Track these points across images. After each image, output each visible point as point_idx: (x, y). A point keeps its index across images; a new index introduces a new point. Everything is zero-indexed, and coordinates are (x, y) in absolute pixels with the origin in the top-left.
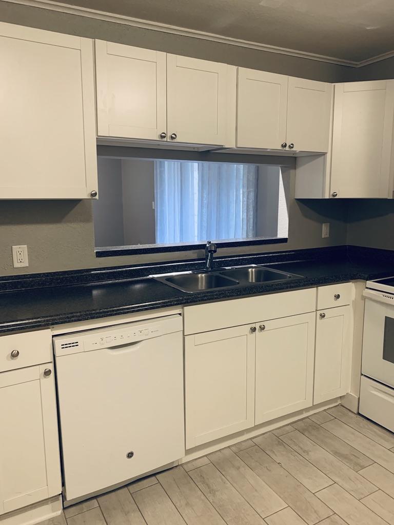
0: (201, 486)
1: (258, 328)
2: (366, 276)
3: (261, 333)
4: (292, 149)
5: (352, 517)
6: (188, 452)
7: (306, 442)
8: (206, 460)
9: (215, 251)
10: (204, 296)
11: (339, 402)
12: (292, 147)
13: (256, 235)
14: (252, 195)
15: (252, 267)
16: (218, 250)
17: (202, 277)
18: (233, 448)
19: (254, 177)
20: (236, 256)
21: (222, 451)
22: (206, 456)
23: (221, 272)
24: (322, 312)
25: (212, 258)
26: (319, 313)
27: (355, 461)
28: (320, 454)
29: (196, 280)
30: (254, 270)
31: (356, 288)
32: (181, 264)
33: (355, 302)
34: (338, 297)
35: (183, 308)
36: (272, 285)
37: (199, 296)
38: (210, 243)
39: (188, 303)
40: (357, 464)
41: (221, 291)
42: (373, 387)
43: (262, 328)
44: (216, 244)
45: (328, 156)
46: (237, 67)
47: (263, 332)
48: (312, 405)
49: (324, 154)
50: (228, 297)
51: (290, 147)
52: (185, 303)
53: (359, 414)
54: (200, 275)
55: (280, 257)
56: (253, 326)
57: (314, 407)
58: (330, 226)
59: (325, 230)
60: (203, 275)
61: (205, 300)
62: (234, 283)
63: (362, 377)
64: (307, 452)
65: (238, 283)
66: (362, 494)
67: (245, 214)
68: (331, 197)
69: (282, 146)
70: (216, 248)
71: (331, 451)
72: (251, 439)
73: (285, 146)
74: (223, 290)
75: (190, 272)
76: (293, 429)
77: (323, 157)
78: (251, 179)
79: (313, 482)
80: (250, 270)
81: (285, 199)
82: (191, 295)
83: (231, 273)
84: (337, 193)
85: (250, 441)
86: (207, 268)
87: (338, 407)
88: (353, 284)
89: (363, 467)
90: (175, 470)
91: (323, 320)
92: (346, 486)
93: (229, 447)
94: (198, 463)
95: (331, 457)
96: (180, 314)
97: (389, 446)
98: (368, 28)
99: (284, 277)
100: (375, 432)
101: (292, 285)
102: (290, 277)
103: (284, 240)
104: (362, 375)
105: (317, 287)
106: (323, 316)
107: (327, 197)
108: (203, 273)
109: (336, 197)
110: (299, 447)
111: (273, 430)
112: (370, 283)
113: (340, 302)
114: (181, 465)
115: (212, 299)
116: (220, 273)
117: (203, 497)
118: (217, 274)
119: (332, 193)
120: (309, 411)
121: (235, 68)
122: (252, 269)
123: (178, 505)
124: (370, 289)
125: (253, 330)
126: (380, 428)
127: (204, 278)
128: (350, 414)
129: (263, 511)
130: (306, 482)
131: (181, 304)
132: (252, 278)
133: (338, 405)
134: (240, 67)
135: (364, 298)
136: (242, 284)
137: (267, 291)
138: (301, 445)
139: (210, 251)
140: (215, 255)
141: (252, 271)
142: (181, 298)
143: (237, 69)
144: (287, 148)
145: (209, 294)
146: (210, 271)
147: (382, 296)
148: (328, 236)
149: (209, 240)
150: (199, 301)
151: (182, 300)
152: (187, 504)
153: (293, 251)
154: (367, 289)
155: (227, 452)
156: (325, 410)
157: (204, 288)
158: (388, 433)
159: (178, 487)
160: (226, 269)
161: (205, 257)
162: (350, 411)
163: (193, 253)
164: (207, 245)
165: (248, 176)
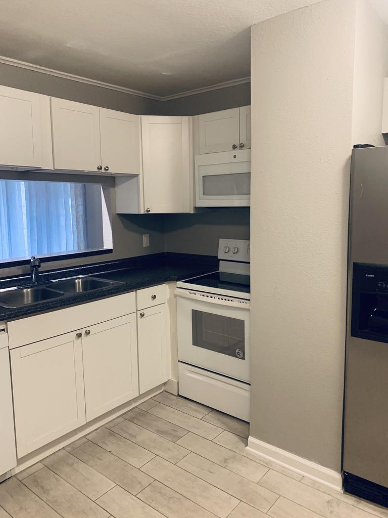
0: (35, 489)
1: (83, 333)
2: (176, 277)
3: (88, 337)
4: (107, 171)
5: (169, 479)
6: (20, 461)
7: (133, 428)
8: (40, 466)
9: (39, 266)
10: (28, 310)
11: (163, 388)
12: (107, 170)
13: (88, 246)
14: (81, 209)
15: (79, 278)
16: (42, 264)
17: (27, 292)
18: (67, 449)
19: (82, 192)
20: (63, 269)
21: (57, 453)
22: (40, 461)
23: (48, 285)
24: (141, 312)
25: (37, 272)
26: (139, 313)
27: (173, 433)
28: (146, 435)
29: (22, 295)
30: (80, 280)
31: (170, 288)
32: (6, 281)
33: (170, 301)
34: (154, 297)
35: (6, 323)
36: (95, 293)
37: (22, 310)
38: (34, 258)
39: (10, 318)
40: (174, 436)
41: (45, 303)
42: (188, 370)
43: (88, 333)
44: (39, 259)
45: (141, 176)
46: (50, 97)
47: (89, 336)
48: (138, 395)
49: (136, 176)
50: (52, 308)
51: (105, 169)
52: (8, 318)
53: (179, 396)
54: (25, 290)
55: (106, 266)
56: (79, 332)
57: (141, 396)
58: (150, 237)
59: (146, 240)
60: (29, 290)
61: (29, 313)
62: (59, 295)
63: (179, 363)
64: (134, 437)
65: (63, 294)
66: (178, 459)
67: (75, 226)
68: (146, 213)
69: (98, 168)
70: (40, 263)
71: (155, 431)
72: (85, 436)
73: (101, 168)
74: (47, 303)
75: (16, 288)
76: (123, 419)
77: (136, 178)
78: (79, 193)
79: (139, 460)
80: (77, 281)
81: (107, 214)
82: (15, 310)
83: (57, 286)
84: (150, 209)
85: (84, 439)
86: (33, 283)
87: (162, 393)
88: (167, 285)
89: (180, 438)
90: (8, 482)
91: (143, 319)
92: (166, 456)
93: (63, 448)
94: (32, 470)
95: (154, 436)
96: (3, 330)
97: (200, 416)
98: (163, 74)
99: (108, 284)
100: (191, 408)
101: (113, 291)
102: (113, 284)
103: (110, 251)
104: (179, 361)
105: (136, 291)
106: (142, 315)
107: (142, 212)
108: (28, 288)
109: (149, 213)
110: (128, 433)
111: (105, 424)
112: (180, 284)
113: (156, 301)
114: (15, 476)
115: (36, 312)
116: (46, 287)
117: (37, 499)
118: (43, 287)
119: (146, 209)
120: (137, 401)
121: (48, 97)
122: (79, 281)
123: (11, 512)
124: (180, 288)
125: (79, 335)
126: (195, 404)
127: (30, 294)
128: (173, 397)
129: (94, 495)
130: (132, 461)
131: (3, 320)
132: (79, 288)
133: (162, 392)
134: (52, 97)
135: (176, 296)
136: (68, 294)
137: (90, 299)
138: (130, 432)
139: (34, 266)
140: (40, 270)
141: (79, 282)
142: (3, 314)
143: (50, 99)
144: (103, 170)
145: (33, 308)
146: (35, 286)
147: (188, 293)
148: (148, 245)
149: (33, 256)
150: (23, 315)
151: (5, 316)
152: (21, 509)
153: (118, 260)
154: (177, 289)
155: (61, 454)
156: (151, 398)
157: (30, 302)
158: (201, 406)
159: (11, 495)
160: (52, 282)
161: (30, 272)
162: (172, 394)
163: (18, 269)
164: (32, 261)
165: (75, 191)
